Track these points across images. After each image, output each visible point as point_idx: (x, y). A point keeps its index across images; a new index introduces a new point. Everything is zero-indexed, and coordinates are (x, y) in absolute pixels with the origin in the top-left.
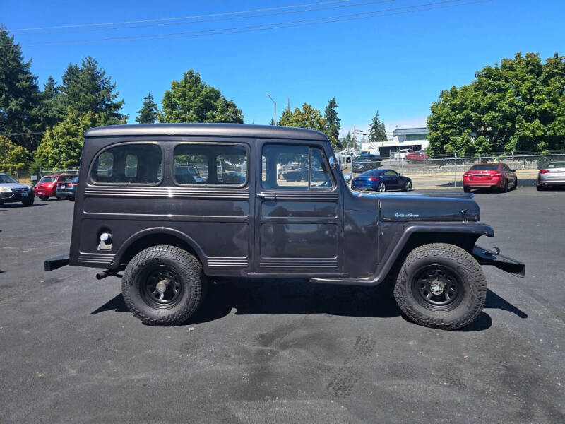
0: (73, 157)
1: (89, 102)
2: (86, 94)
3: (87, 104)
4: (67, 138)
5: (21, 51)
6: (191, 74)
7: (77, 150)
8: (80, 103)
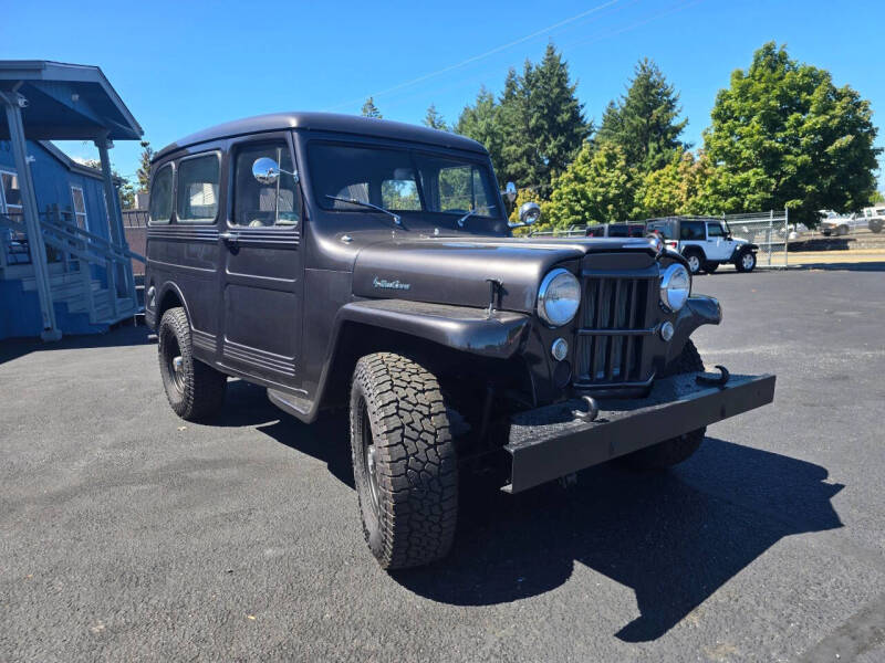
0: (577, 213)
1: (635, 129)
2: (633, 118)
3: (632, 132)
4: (572, 185)
5: (568, 71)
6: (769, 50)
7: (583, 202)
8: (623, 133)
